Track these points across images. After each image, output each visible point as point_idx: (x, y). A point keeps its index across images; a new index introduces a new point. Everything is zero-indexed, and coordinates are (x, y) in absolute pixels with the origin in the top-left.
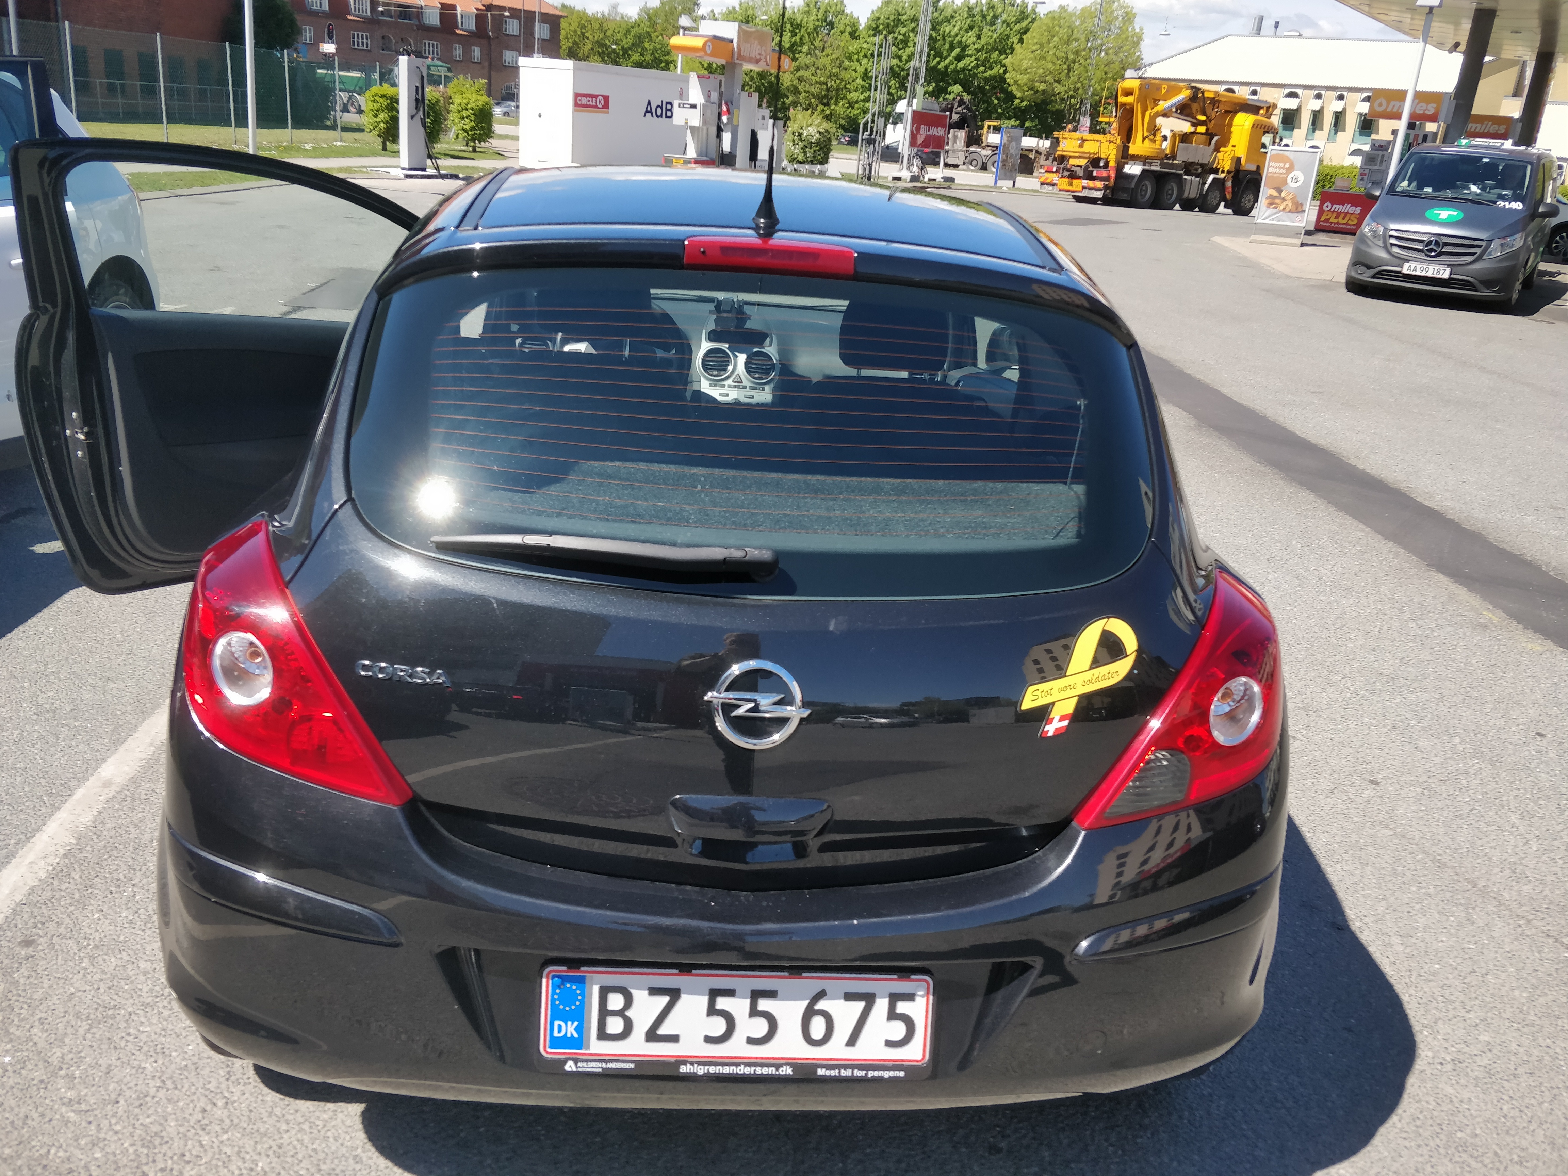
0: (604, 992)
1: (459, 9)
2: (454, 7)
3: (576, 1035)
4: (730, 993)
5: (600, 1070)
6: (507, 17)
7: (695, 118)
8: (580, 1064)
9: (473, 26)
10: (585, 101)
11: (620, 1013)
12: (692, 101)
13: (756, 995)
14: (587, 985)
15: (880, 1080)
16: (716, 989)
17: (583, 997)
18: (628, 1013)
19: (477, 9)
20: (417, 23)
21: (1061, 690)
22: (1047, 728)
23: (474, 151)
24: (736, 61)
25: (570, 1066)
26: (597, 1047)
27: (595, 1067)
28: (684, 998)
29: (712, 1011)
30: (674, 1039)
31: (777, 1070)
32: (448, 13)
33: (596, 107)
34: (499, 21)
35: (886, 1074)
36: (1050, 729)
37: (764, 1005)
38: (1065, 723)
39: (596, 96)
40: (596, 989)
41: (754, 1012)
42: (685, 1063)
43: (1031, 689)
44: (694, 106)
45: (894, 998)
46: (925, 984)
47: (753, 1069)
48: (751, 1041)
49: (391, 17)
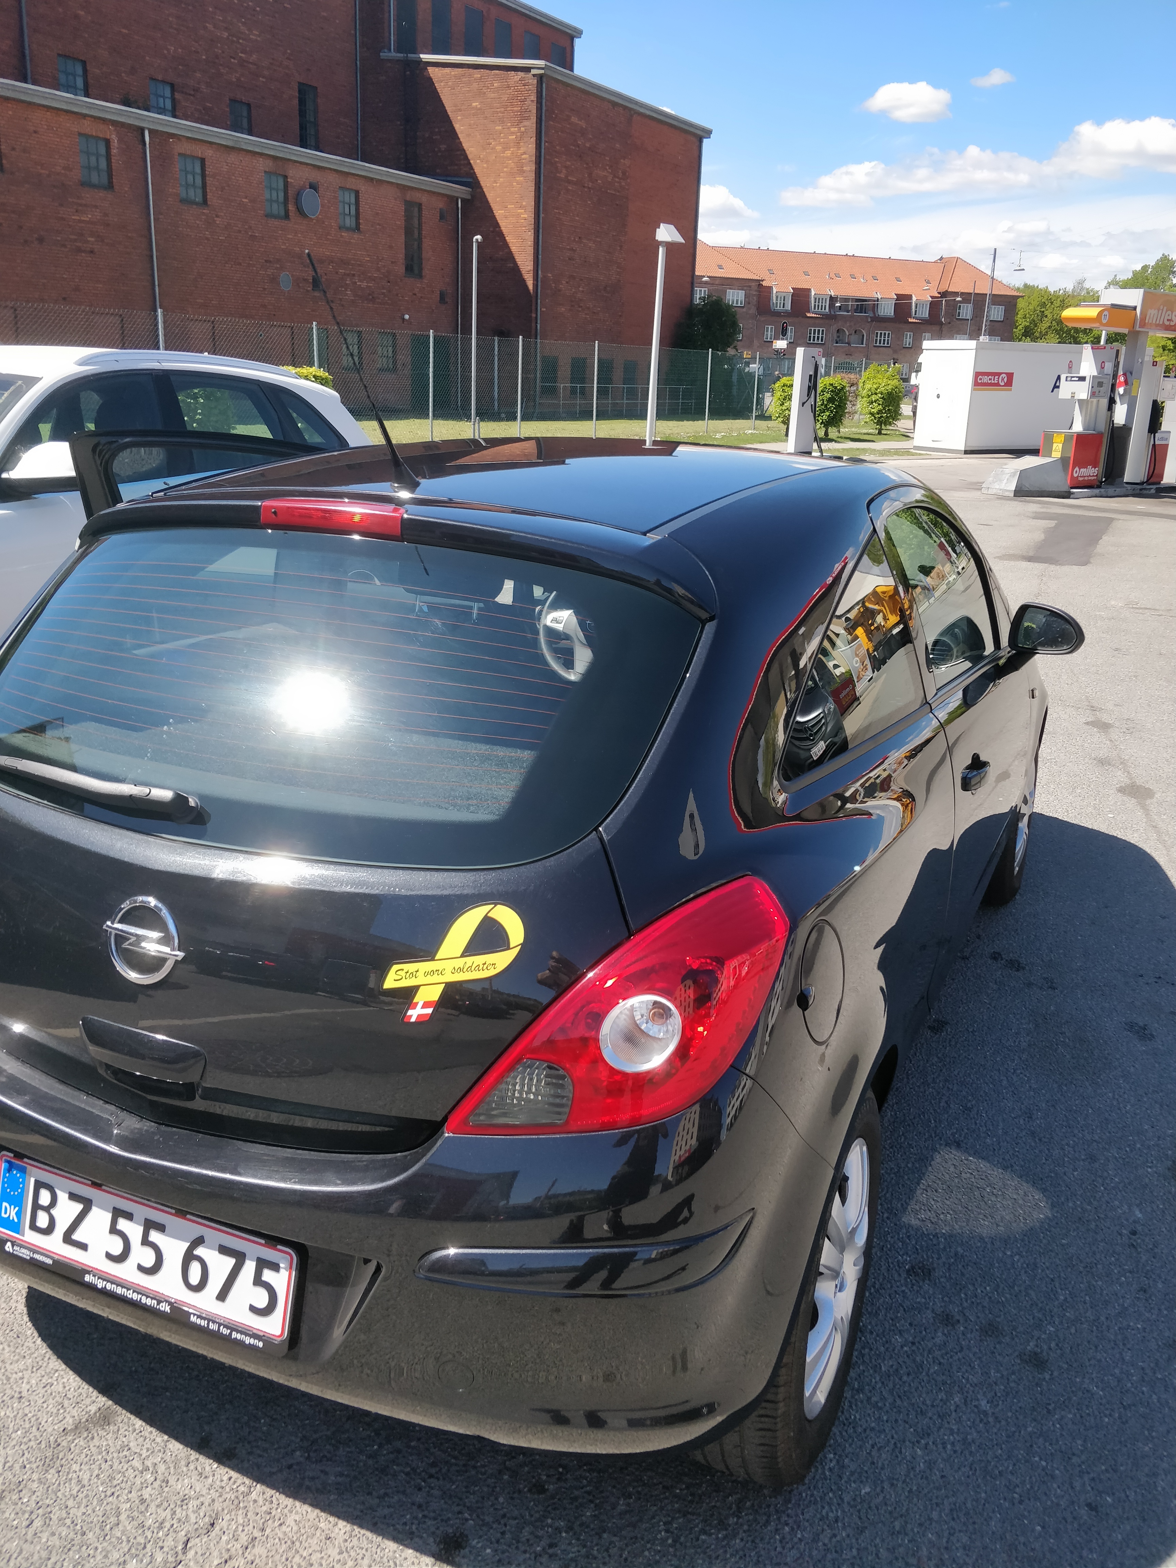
0: (39, 1185)
1: (914, 299)
2: (909, 297)
3: (16, 1220)
4: (129, 1216)
5: (28, 1258)
6: (960, 302)
7: (1082, 391)
8: (15, 1248)
9: (926, 315)
10: (986, 379)
11: (47, 1209)
12: (1082, 374)
13: (149, 1225)
14: (27, 1176)
15: (241, 1343)
16: (119, 1210)
17: (24, 1186)
18: (53, 1212)
19: (932, 297)
20: (872, 315)
21: (426, 974)
22: (410, 1012)
23: (880, 433)
24: (1138, 329)
25: (8, 1247)
26: (31, 1237)
27: (25, 1254)
28: (95, 1211)
29: (114, 1230)
30: (83, 1247)
31: (158, 1304)
32: (903, 303)
33: (998, 385)
34: (953, 307)
35: (248, 1340)
36: (414, 1014)
37: (155, 1236)
38: (429, 1011)
39: (999, 374)
40: (32, 1180)
41: (145, 1242)
42: (89, 1272)
43: (395, 967)
44: (1083, 379)
45: (262, 1264)
46: (289, 1257)
47: (140, 1296)
48: (141, 1268)
49: (848, 311)
